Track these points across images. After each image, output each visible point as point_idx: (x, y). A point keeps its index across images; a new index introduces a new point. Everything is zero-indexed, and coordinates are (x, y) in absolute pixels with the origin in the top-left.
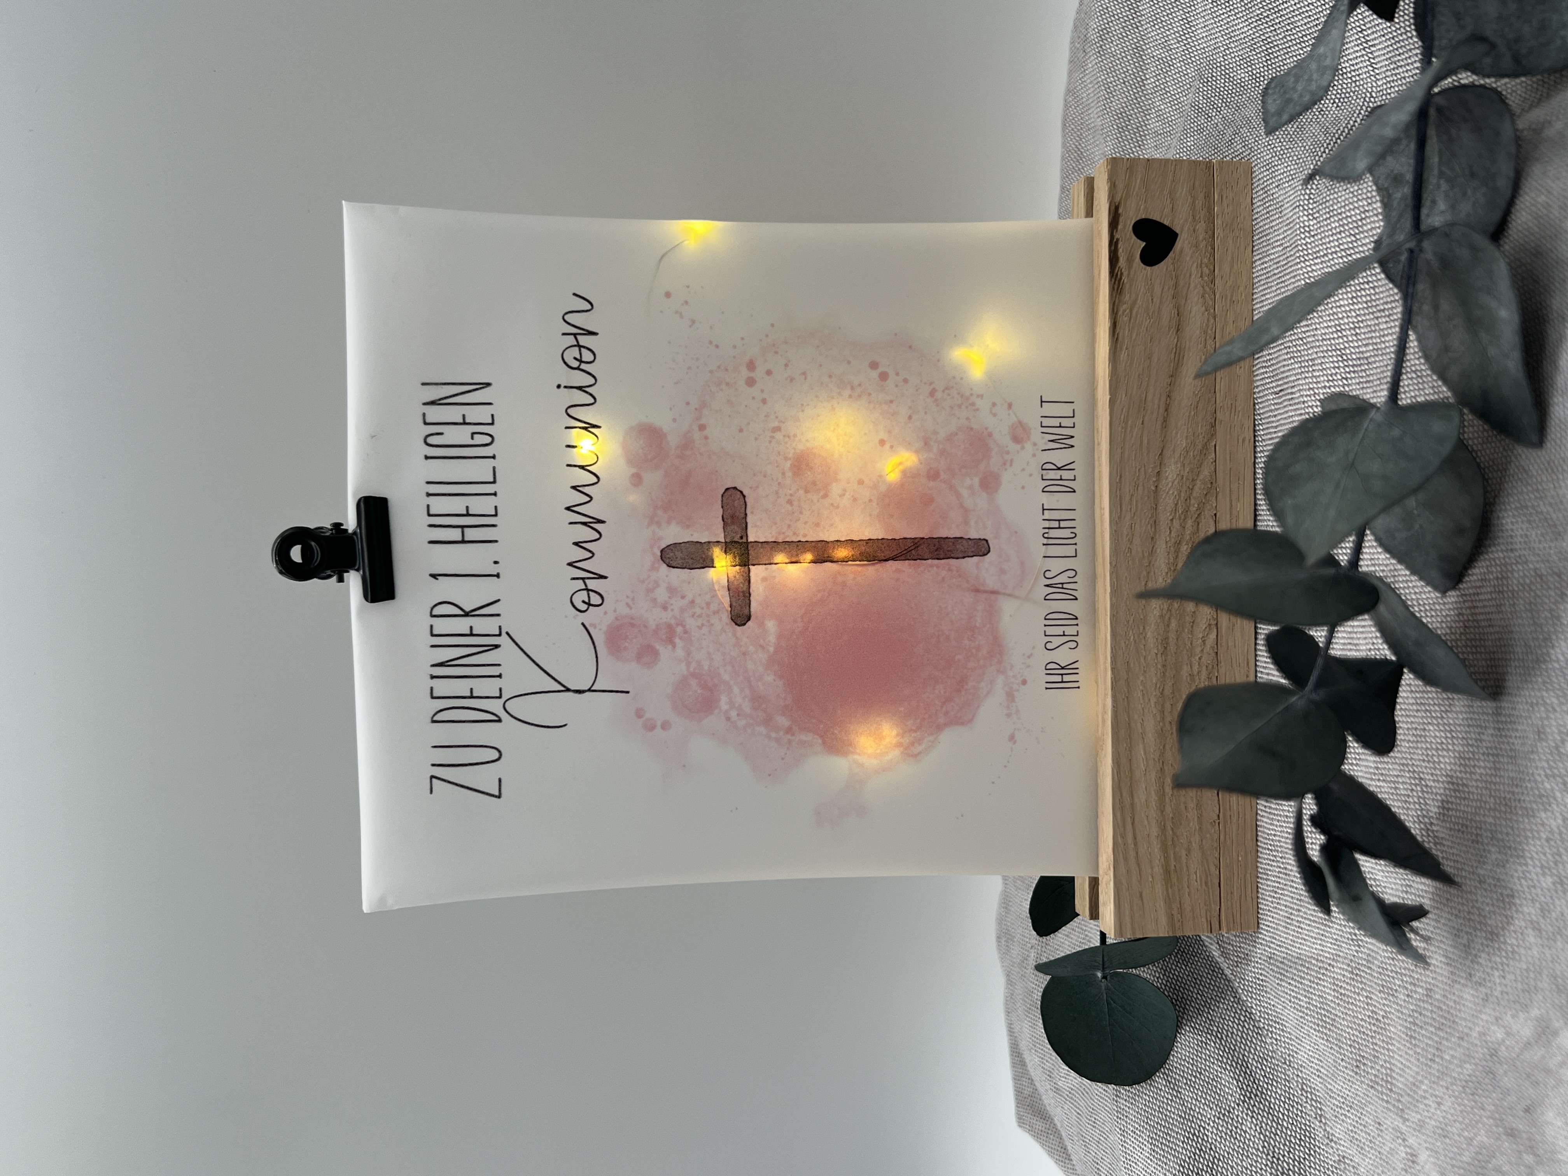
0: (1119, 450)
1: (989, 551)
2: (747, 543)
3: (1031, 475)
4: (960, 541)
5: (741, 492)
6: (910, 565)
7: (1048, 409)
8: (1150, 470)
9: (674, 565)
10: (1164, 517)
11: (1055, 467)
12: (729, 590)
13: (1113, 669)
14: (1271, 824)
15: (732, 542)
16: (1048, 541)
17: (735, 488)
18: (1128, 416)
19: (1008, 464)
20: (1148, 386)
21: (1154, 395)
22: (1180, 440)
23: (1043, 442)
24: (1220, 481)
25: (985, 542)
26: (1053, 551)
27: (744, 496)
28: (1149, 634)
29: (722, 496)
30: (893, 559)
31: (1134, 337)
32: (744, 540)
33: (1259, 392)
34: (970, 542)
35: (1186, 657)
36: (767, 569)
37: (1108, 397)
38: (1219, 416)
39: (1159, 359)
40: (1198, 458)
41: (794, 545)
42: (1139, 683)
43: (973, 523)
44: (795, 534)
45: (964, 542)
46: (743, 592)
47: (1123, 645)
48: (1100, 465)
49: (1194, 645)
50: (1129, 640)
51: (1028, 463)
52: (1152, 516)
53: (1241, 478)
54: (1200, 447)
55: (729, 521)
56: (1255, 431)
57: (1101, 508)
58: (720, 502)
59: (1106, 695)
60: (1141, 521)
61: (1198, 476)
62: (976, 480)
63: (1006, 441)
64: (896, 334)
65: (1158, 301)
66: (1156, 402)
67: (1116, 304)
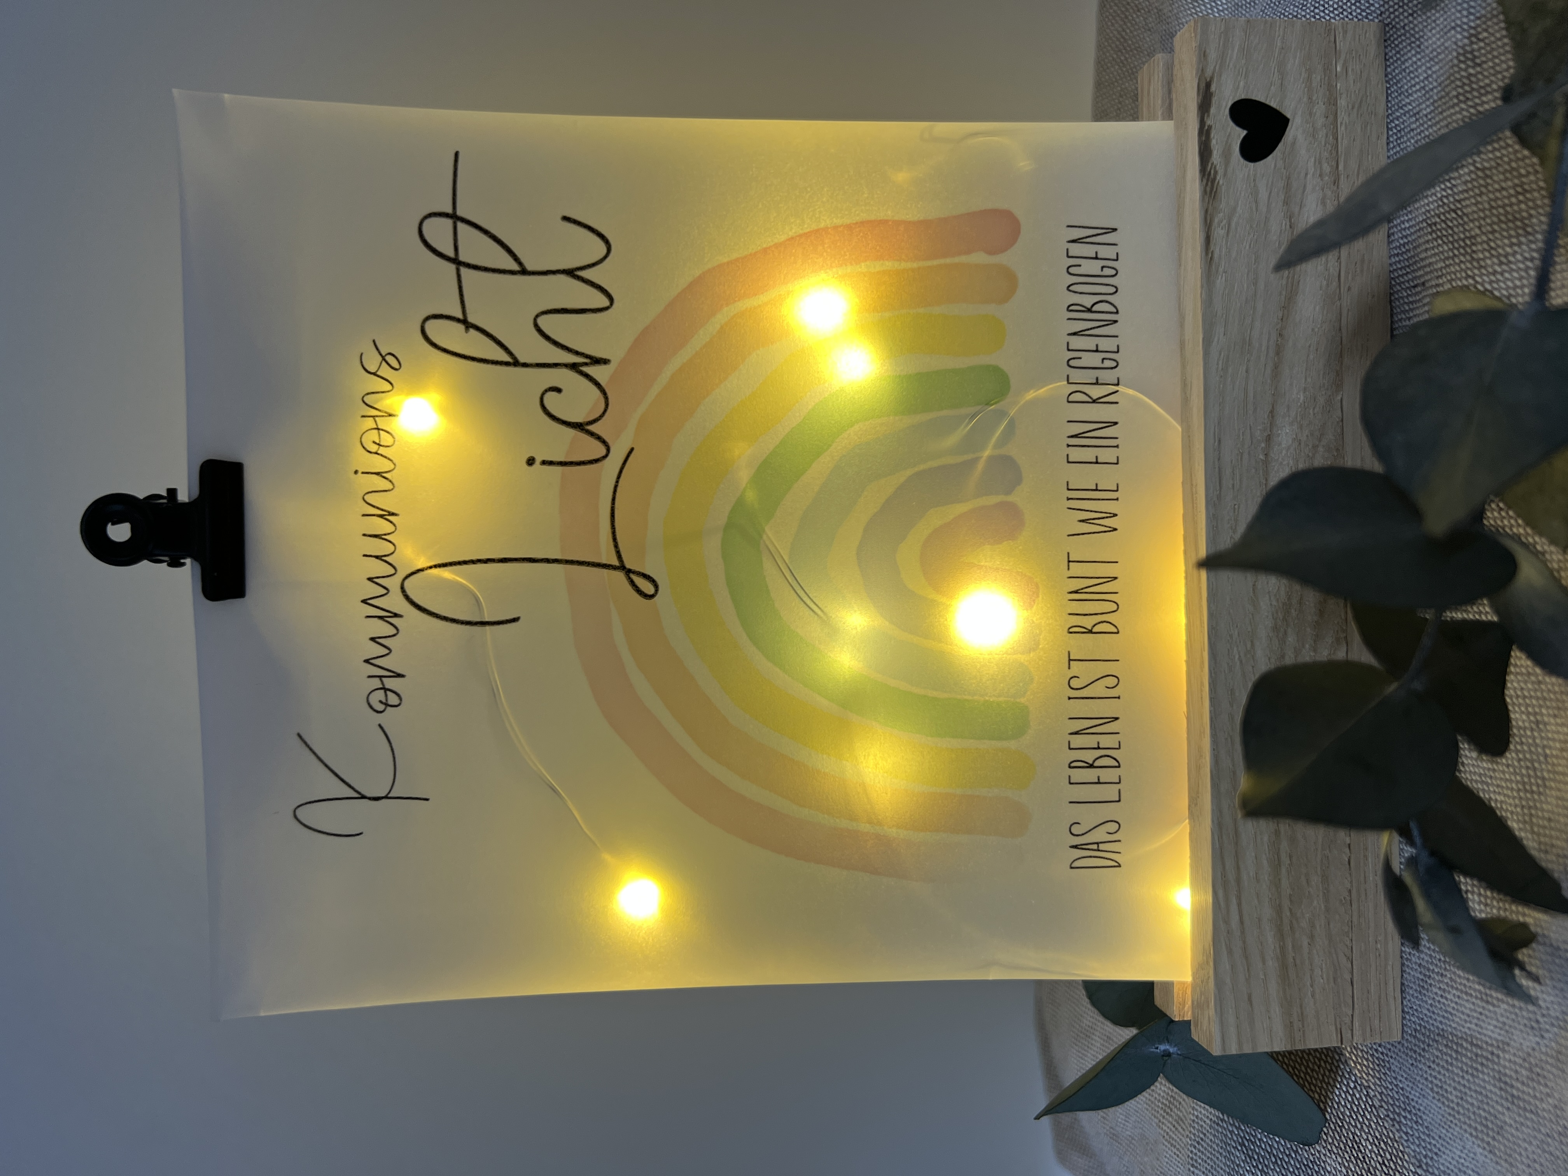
8: (1258, 433)
20: (1252, 321)
21: (1261, 333)
22: (1295, 391)
31: (1234, 256)
65: (1265, 209)
66: (1264, 342)
67: (1209, 212)
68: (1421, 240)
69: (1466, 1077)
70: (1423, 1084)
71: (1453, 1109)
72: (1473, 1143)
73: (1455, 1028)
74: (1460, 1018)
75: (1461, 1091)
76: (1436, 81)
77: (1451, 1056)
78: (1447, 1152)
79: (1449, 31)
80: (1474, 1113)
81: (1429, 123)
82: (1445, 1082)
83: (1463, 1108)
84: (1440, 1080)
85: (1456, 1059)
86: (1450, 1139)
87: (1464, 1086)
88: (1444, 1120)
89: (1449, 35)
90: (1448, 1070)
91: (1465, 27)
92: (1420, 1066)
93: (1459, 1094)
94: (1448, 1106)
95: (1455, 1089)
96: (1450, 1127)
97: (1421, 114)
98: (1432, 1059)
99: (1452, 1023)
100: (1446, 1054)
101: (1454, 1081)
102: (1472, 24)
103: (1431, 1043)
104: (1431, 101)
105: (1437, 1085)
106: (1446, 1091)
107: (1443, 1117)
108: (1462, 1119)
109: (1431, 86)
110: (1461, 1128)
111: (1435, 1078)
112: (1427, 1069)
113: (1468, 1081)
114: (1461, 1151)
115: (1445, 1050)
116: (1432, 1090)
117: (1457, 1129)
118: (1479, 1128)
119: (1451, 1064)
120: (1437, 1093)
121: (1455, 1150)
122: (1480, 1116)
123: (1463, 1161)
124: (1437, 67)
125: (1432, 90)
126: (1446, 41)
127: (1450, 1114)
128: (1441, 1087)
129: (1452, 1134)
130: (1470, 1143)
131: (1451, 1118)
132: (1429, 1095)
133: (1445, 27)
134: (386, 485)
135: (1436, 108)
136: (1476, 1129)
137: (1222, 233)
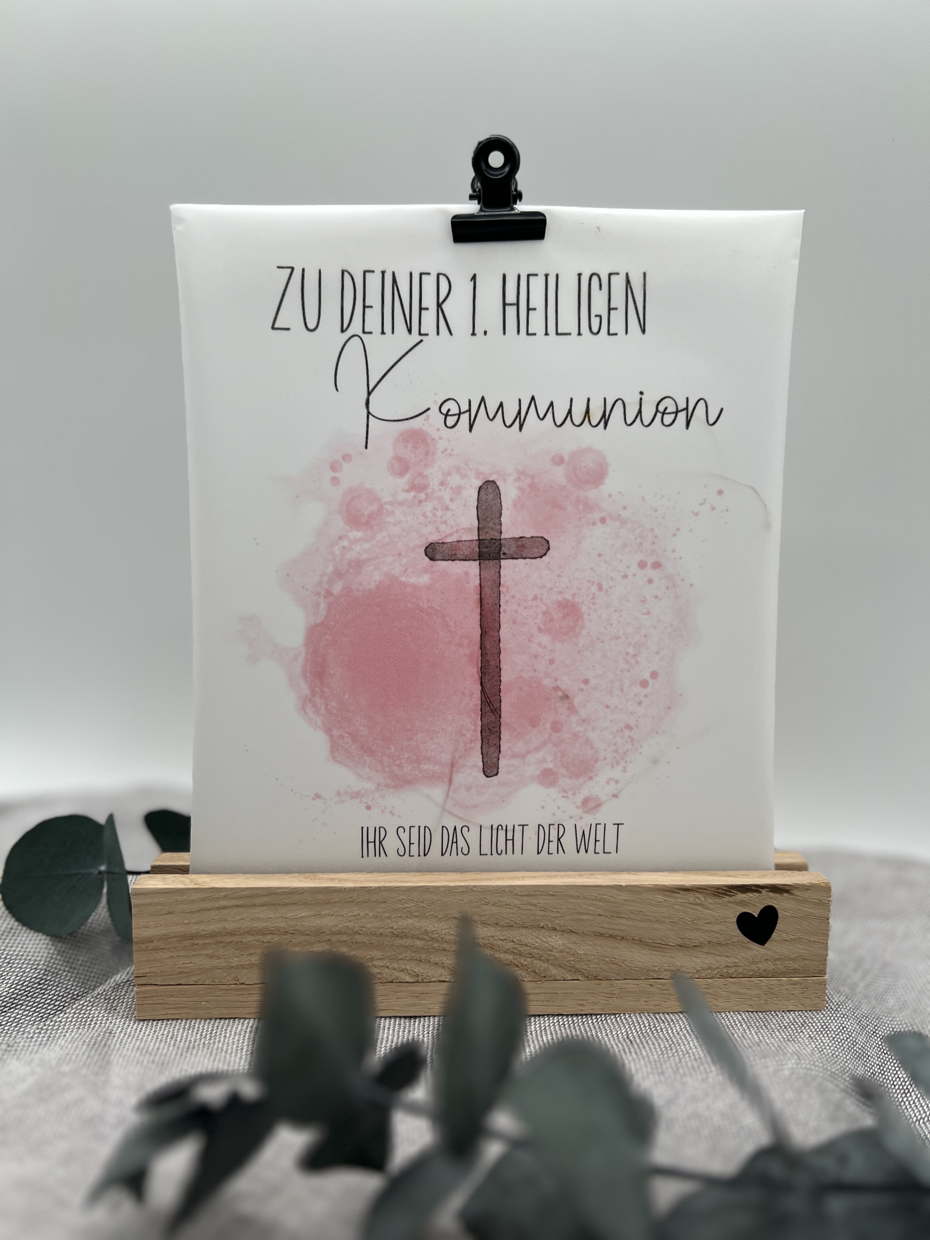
0: (576, 894)
1: (487, 776)
2: (500, 559)
3: (554, 814)
4: (497, 750)
5: (545, 554)
6: (477, 705)
7: (611, 831)
8: (558, 922)
9: (481, 492)
10: (515, 934)
11: (560, 836)
12: (458, 541)
13: (380, 888)
14: (235, 1033)
15: (501, 545)
16: (495, 830)
17: (549, 549)
18: (606, 901)
19: (565, 794)
20: (632, 919)
21: (624, 925)
22: (585, 948)
23: (583, 825)
24: (547, 984)
25: (496, 773)
26: (486, 833)
27: (541, 557)
28: (410, 921)
29: (542, 537)
30: (482, 690)
31: (676, 907)
32: (502, 556)
33: (626, 1019)
34: (495, 760)
35: (390, 954)
36: (476, 576)
37: (624, 884)
38: (604, 983)
39: (656, 929)
40: (568, 964)
41: (497, 601)
42: (367, 912)
43: (512, 762)
44: (507, 602)
45: (496, 754)
46: (455, 554)
47: (402, 897)
48: (562, 877)
49: (400, 962)
50: (406, 903)
51: (564, 812)
52: (516, 924)
53: (549, 1003)
54: (578, 966)
55: (520, 543)
56: (591, 1015)
57: (524, 877)
58: (536, 535)
59: (355, 881)
60: (513, 913)
61: (552, 964)
62: (550, 766)
63: (585, 793)
64: (681, 695)
65: (706, 928)
66: (618, 927)
67: (705, 891)
137: (692, 900)
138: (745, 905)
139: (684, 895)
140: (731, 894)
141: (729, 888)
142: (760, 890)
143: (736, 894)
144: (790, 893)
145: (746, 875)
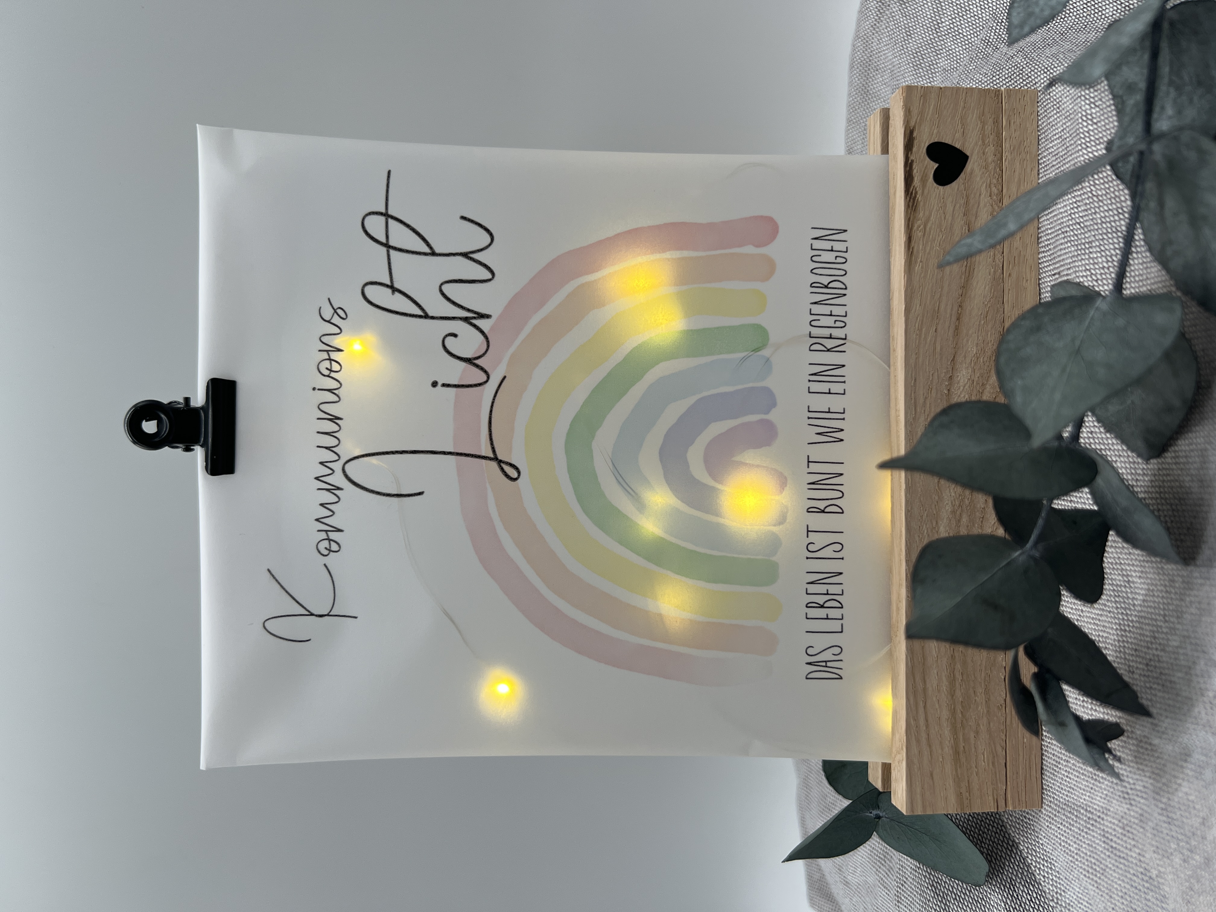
0: (914, 356)
8: (943, 374)
18: (922, 324)
20: (940, 297)
21: (947, 305)
22: (970, 345)
31: (927, 251)
37: (904, 306)
40: (987, 364)
54: (989, 353)
61: (987, 380)
65: (950, 218)
66: (949, 311)
67: (911, 220)
68: (1058, 243)
69: (1083, 834)
70: (1054, 840)
71: (1073, 857)
72: (1086, 881)
73: (1076, 800)
74: (1079, 792)
75: (1079, 845)
76: (1068, 133)
77: (1073, 819)
78: (1071, 889)
79: (1077, 99)
80: (1087, 860)
81: (1064, 162)
82: (1069, 838)
83: (1080, 856)
84: (1066, 837)
85: (1076, 821)
86: (1072, 879)
87: (1081, 840)
88: (1068, 865)
89: (1077, 101)
90: (1071, 829)
91: (1088, 97)
92: (1053, 827)
93: (1077, 847)
94: (1071, 856)
95: (1075, 843)
96: (1072, 871)
97: (1059, 155)
98: (1060, 822)
99: (1073, 796)
100: (1070, 818)
101: (1074, 837)
102: (1092, 95)
103: (1060, 811)
104: (1065, 146)
105: (1063, 841)
106: (1069, 845)
107: (1067, 863)
108: (1080, 865)
109: (1065, 136)
110: (1078, 871)
111: (1063, 835)
112: (1057, 829)
113: (1084, 837)
114: (1079, 888)
115: (1069, 815)
116: (1060, 844)
117: (1076, 872)
118: (1091, 871)
119: (1073, 825)
120: (1064, 846)
121: (1075, 887)
122: (1091, 862)
123: (1080, 895)
124: (1069, 123)
125: (1066, 139)
126: (1075, 105)
127: (1071, 861)
128: (1066, 842)
129: (1073, 876)
130: (1085, 882)
131: (1072, 864)
132: (1058, 847)
133: (1075, 95)
134: (334, 398)
135: (1068, 152)
136: (1088, 872)
137: (920, 234)
138: (926, 176)
139: (915, 243)
140: (914, 192)
141: (908, 194)
142: (910, 161)
143: (914, 187)
144: (913, 129)
145: (894, 175)
